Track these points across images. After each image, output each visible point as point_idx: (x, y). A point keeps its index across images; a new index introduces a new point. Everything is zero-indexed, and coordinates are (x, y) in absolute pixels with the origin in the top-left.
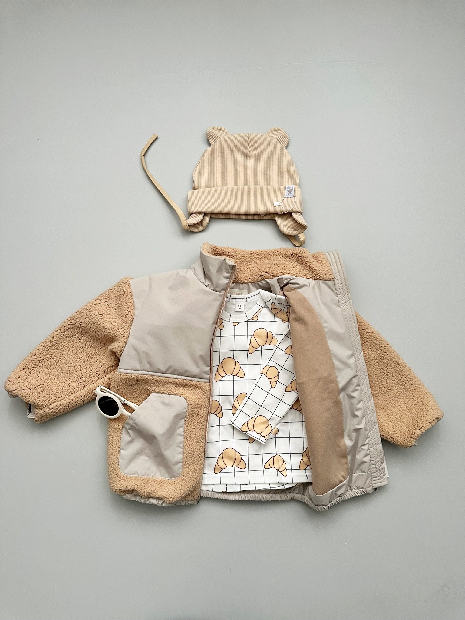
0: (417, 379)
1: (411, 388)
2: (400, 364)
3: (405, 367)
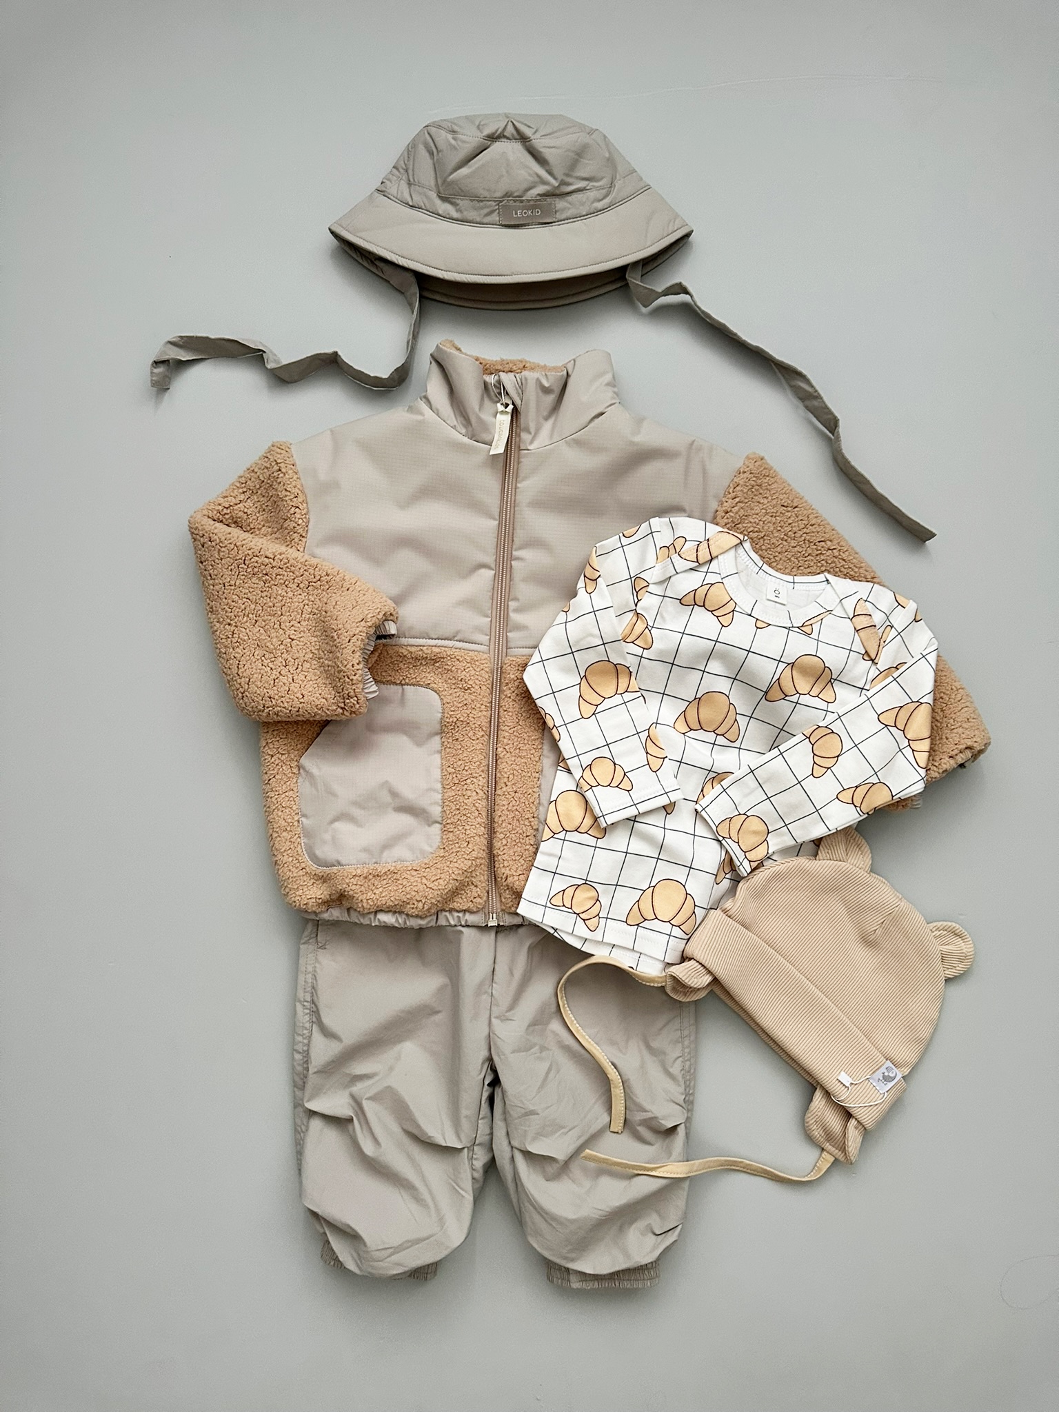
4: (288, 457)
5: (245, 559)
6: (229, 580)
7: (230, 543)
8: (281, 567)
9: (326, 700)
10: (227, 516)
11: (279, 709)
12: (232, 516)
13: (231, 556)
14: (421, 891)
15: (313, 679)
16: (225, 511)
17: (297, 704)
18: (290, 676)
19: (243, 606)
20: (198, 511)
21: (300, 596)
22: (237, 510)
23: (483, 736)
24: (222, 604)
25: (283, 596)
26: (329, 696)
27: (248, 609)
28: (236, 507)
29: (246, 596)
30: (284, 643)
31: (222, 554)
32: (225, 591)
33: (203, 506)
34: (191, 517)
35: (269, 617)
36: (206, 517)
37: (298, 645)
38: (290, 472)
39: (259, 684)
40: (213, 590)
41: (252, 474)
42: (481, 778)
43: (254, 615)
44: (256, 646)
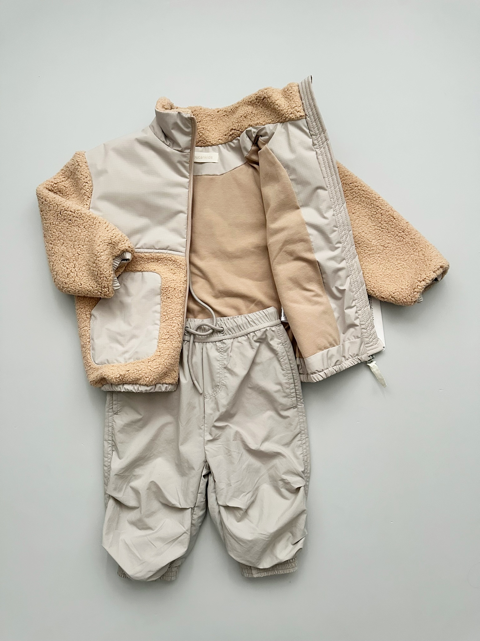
0: (416, 232)
1: (410, 243)
2: (395, 218)
3: (401, 221)
4: (83, 159)
5: (61, 212)
6: (53, 221)
7: (54, 203)
8: (77, 217)
9: (92, 287)
10: (55, 188)
11: (70, 289)
12: (58, 188)
13: (54, 209)
14: (148, 373)
15: (86, 276)
16: (55, 185)
17: (78, 288)
18: (76, 273)
19: (58, 235)
20: (41, 185)
21: (84, 232)
22: (60, 185)
23: (182, 297)
24: (49, 233)
25: (77, 232)
26: (94, 286)
27: (60, 237)
28: (60, 183)
29: (60, 230)
30: (75, 256)
31: (50, 208)
32: (51, 227)
33: (44, 183)
34: (38, 188)
35: (69, 242)
36: (45, 188)
37: (81, 257)
38: (84, 166)
39: (61, 276)
40: (45, 226)
41: (67, 169)
42: (180, 317)
43: (63, 240)
44: (62, 256)
